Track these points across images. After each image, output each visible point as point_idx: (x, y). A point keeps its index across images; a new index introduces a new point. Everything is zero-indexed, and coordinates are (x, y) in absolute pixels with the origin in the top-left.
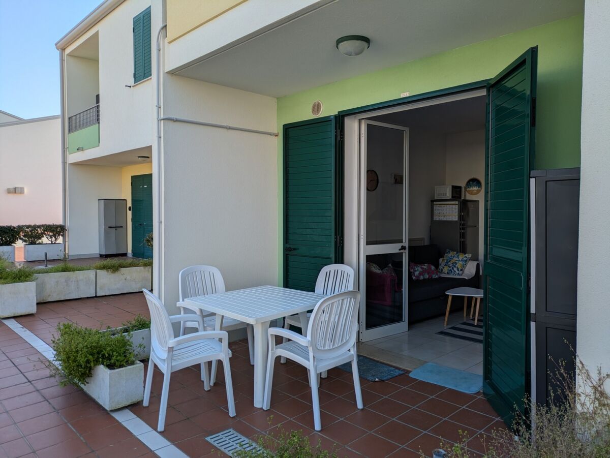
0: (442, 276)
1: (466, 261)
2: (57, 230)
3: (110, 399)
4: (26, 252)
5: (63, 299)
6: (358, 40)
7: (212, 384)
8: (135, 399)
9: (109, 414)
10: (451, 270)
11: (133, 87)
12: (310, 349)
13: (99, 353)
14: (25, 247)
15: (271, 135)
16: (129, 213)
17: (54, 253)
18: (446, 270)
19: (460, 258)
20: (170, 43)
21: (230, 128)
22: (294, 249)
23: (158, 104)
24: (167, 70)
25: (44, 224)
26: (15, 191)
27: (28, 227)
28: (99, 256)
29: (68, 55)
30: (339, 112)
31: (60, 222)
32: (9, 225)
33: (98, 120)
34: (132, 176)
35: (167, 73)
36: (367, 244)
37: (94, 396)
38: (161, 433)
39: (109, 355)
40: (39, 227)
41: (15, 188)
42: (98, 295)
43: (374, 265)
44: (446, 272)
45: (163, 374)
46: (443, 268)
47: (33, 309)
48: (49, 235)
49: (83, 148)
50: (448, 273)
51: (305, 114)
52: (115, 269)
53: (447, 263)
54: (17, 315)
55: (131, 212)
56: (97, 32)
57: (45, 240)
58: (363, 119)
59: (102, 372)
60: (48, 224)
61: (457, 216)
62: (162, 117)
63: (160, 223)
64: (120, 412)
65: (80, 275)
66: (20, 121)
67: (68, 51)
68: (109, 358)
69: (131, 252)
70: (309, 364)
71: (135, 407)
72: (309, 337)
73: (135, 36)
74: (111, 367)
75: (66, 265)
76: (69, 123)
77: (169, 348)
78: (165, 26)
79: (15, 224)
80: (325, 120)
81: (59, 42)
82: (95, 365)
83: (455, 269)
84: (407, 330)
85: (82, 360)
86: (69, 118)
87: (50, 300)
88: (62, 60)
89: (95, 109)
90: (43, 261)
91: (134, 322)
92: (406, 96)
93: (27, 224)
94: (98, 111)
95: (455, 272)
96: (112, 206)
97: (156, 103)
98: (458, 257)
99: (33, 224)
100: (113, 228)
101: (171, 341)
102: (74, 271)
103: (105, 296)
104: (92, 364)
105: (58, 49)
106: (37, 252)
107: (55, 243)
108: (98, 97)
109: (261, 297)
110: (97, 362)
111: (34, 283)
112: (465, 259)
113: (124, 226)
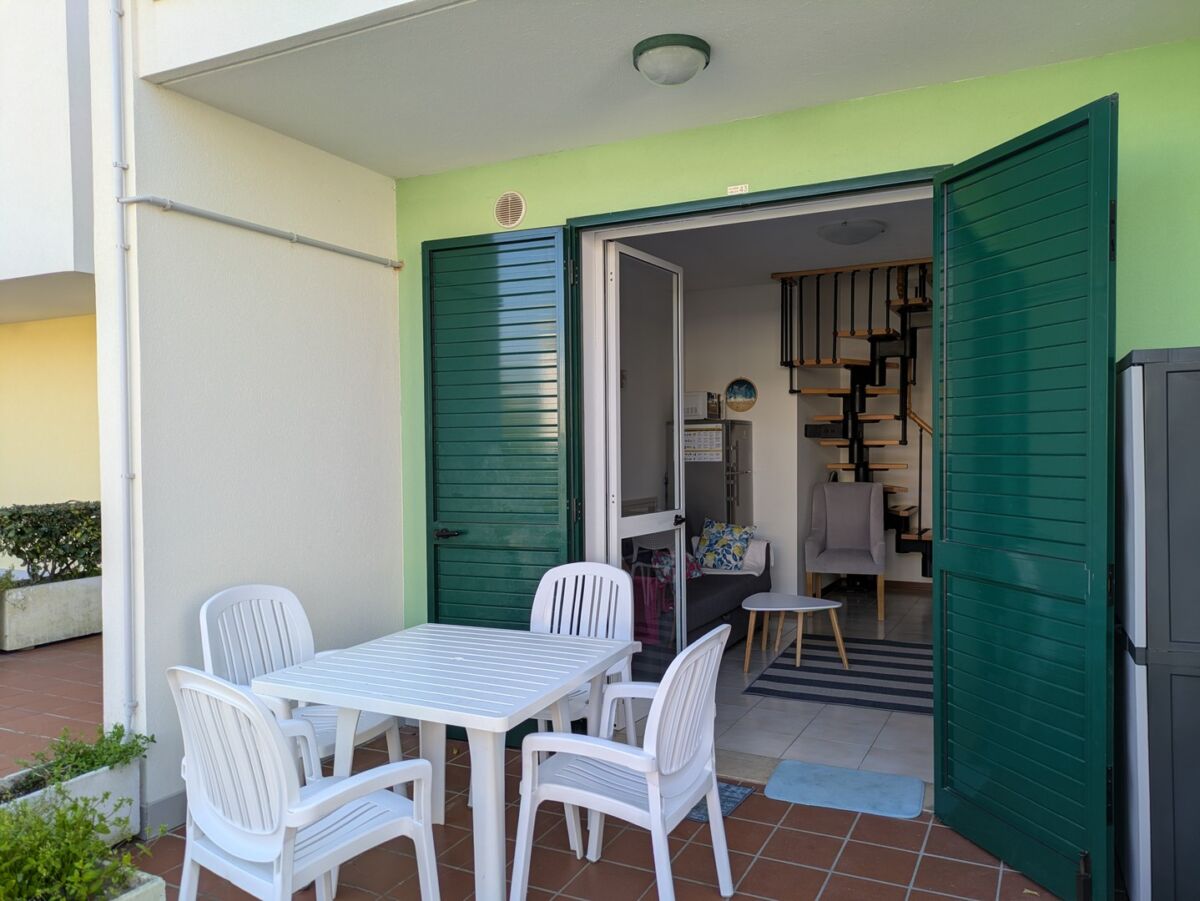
0: (708, 573)
1: (747, 540)
10: (720, 560)
12: (655, 779)
15: (386, 265)
18: (710, 559)
19: (737, 535)
21: (301, 241)
22: (460, 533)
23: (121, 160)
30: (569, 220)
36: (623, 516)
44: (711, 564)
46: (705, 556)
50: (714, 566)
53: (711, 545)
58: (611, 241)
61: (721, 454)
62: (132, 194)
70: (649, 820)
77: (287, 831)
80: (536, 237)
83: (730, 557)
91: (49, 753)
92: (740, 193)
95: (730, 562)
97: (113, 157)
98: (731, 532)
101: (293, 810)
109: (454, 656)
112: (745, 536)
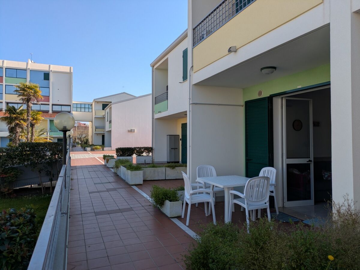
2: (149, 150)
3: (170, 213)
4: (137, 159)
5: (152, 180)
6: (271, 68)
7: (209, 215)
8: (179, 215)
9: (169, 219)
11: (182, 83)
12: (245, 199)
13: (166, 196)
14: (136, 157)
15: (240, 106)
16: (181, 142)
17: (149, 160)
20: (194, 73)
24: (193, 84)
25: (144, 146)
26: (131, 131)
27: (138, 148)
28: (167, 162)
29: (155, 69)
30: (270, 95)
31: (150, 146)
32: (130, 147)
33: (167, 98)
34: (182, 124)
35: (193, 85)
36: (287, 158)
37: (165, 212)
38: (187, 226)
39: (170, 197)
40: (142, 148)
41: (131, 130)
42: (166, 179)
43: (295, 170)
45: (188, 204)
47: (142, 183)
48: (146, 152)
49: (161, 111)
51: (255, 96)
52: (173, 167)
54: (136, 184)
55: (181, 141)
56: (167, 58)
57: (144, 154)
58: (284, 97)
59: (168, 203)
60: (145, 146)
62: (191, 103)
63: (190, 146)
64: (173, 219)
65: (159, 169)
66: (135, 98)
67: (155, 67)
68: (170, 198)
69: (181, 161)
70: (245, 206)
71: (179, 218)
72: (245, 195)
73: (183, 59)
74: (170, 201)
75: (154, 165)
76: (155, 100)
77: (191, 194)
78: (193, 66)
79: (133, 147)
80: (264, 99)
81: (151, 64)
82: (165, 200)
84: (314, 204)
85: (161, 197)
86: (155, 98)
87: (147, 179)
88: (153, 71)
89: (166, 93)
90: (144, 164)
91: (179, 188)
92: (300, 87)
93: (138, 147)
94: (167, 94)
96: (173, 138)
97: (189, 98)
99: (140, 147)
100: (173, 149)
101: (191, 191)
102: (157, 167)
103: (169, 179)
104: (164, 199)
105: (151, 67)
106: (142, 160)
107: (148, 156)
108: (167, 86)
110: (166, 199)
111: (142, 171)
113: (178, 148)
